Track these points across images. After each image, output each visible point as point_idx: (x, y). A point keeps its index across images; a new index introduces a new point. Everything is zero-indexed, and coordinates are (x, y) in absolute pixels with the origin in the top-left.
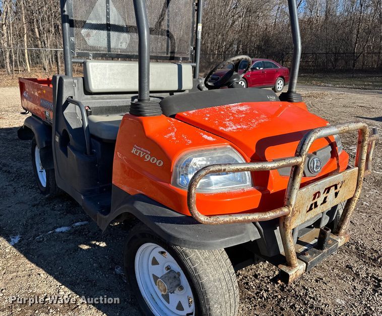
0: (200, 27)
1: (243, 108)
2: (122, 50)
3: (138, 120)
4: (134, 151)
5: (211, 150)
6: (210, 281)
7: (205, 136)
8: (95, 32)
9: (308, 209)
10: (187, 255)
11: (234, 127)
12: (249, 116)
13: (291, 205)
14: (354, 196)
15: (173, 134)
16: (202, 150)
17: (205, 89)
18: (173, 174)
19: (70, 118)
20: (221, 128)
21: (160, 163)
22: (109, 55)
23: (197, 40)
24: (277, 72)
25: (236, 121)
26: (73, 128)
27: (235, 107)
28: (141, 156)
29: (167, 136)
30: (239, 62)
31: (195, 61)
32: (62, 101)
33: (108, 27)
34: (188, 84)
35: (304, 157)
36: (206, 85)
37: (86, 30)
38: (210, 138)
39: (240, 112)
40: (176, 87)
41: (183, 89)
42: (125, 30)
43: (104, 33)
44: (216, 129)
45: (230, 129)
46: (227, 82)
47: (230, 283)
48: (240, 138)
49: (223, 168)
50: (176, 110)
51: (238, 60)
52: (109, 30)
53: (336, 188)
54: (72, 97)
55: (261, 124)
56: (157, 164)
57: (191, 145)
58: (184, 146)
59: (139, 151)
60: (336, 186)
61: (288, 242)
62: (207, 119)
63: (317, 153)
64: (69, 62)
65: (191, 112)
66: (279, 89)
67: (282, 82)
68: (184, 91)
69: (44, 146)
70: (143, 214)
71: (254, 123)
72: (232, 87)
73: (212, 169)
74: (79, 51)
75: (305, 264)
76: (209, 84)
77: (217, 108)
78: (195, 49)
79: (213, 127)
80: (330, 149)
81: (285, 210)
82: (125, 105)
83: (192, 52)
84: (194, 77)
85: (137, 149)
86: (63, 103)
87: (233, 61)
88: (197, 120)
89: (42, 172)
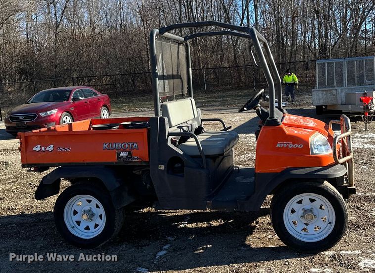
4: (278, 145)
26: (181, 153)
56: (299, 147)
83: (187, 89)
85: (281, 144)
86: (167, 136)
89: (74, 227)
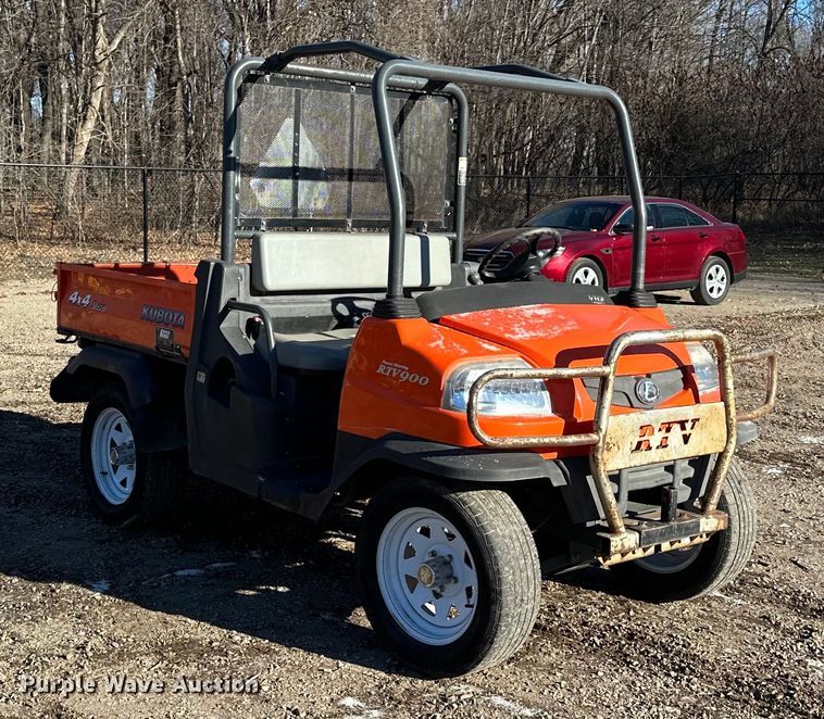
0: (463, 164)
1: (543, 312)
2: (317, 213)
3: (391, 323)
4: (381, 370)
5: (495, 362)
6: (498, 536)
7: (486, 346)
8: (272, 182)
9: (634, 448)
10: (465, 503)
11: (526, 335)
12: (549, 322)
13: (601, 430)
14: (726, 450)
15: (440, 342)
16: (483, 363)
17: (480, 283)
18: (444, 394)
19: (232, 337)
20: (507, 336)
21: (424, 380)
22: (294, 222)
23: (457, 187)
24: (702, 239)
25: (529, 327)
26: (240, 353)
27: (529, 310)
28: (394, 375)
29: (433, 345)
30: (537, 239)
31: (455, 230)
32: (218, 305)
33: (295, 173)
34: (441, 274)
35: (612, 365)
36: (483, 278)
37: (258, 180)
38: (493, 348)
39: (536, 316)
40: (417, 282)
41: (431, 284)
42: (322, 175)
43: (287, 184)
44: (500, 335)
45: (520, 336)
46: (519, 271)
47: (525, 546)
48: (534, 348)
49: (509, 373)
50: (438, 313)
51: (535, 234)
52: (296, 178)
53: (683, 428)
54: (235, 299)
55: (566, 332)
56: (420, 382)
57: (466, 355)
58: (458, 357)
59: (390, 369)
60: (682, 424)
61: (603, 486)
62: (487, 324)
63: (653, 376)
64: (231, 237)
65: (463, 315)
66: (715, 295)
67: (722, 272)
68: (433, 288)
69: (148, 401)
70: (401, 454)
71: (557, 331)
72: (527, 279)
73: (496, 373)
74: (245, 217)
75: (637, 535)
76: (487, 274)
77: (501, 310)
78: (455, 204)
79: (496, 333)
80: (680, 374)
81: (594, 437)
82: (320, 314)
83: (447, 210)
84: (453, 259)
85: (387, 366)
86: (221, 309)
87: (527, 237)
88: (473, 325)
89: (106, 473)
